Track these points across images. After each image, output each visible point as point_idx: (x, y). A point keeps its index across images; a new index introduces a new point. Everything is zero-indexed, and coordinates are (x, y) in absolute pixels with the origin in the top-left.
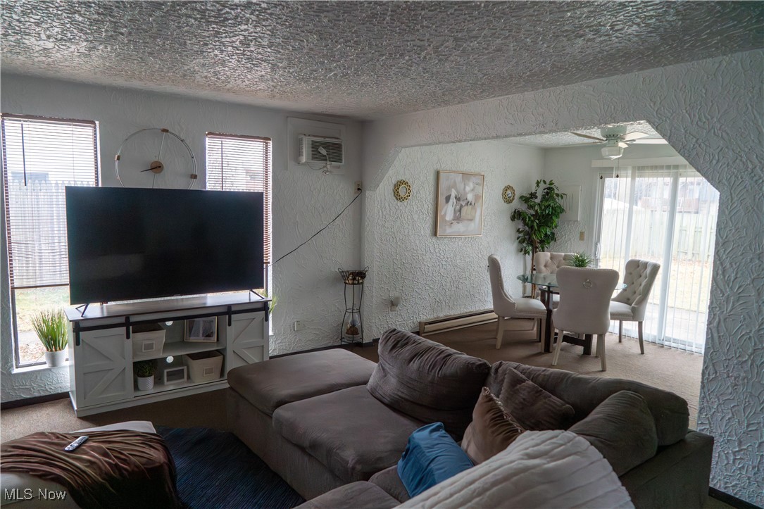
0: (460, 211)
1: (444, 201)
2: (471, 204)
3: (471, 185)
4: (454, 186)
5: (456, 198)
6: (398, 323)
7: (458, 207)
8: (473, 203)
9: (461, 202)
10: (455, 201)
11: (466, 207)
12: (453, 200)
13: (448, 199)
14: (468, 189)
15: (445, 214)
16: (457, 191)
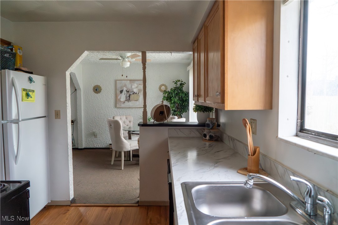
0: (129, 96)
1: (120, 92)
2: (136, 93)
3: (136, 85)
4: (125, 86)
5: (126, 91)
6: (98, 143)
7: (128, 95)
8: (137, 93)
9: (130, 93)
10: (126, 92)
11: (133, 95)
12: (124, 92)
13: (121, 92)
14: (133, 87)
15: (120, 98)
16: (127, 88)
